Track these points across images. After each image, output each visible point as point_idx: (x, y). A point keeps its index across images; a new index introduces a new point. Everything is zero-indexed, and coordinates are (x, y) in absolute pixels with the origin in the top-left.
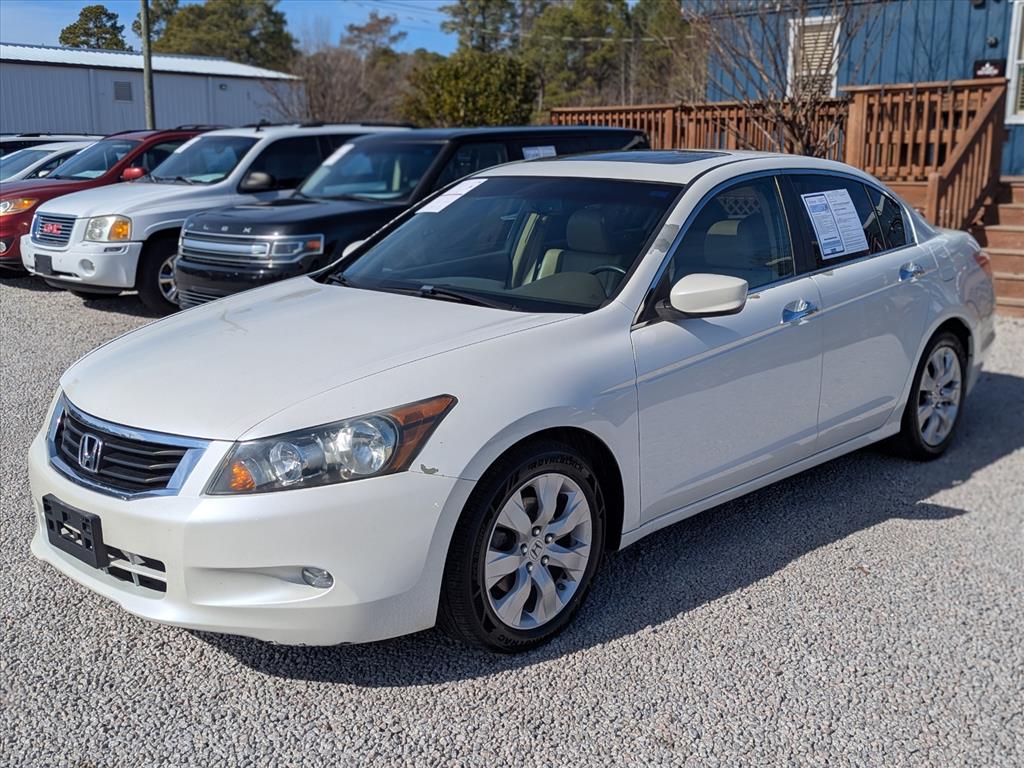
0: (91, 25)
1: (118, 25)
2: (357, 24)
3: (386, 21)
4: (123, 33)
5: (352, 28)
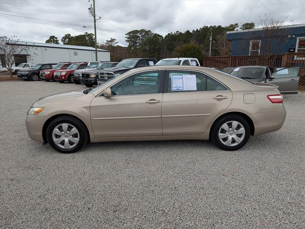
0: (52, 40)
3: (114, 40)
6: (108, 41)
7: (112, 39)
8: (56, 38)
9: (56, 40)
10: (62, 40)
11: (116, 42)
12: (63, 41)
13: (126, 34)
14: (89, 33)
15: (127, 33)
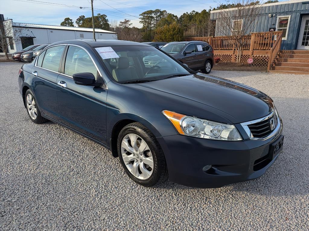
0: (67, 22)
2: (122, 21)
3: (128, 21)
4: (73, 23)
8: (71, 20)
11: (130, 23)
12: (78, 23)
13: (140, 15)
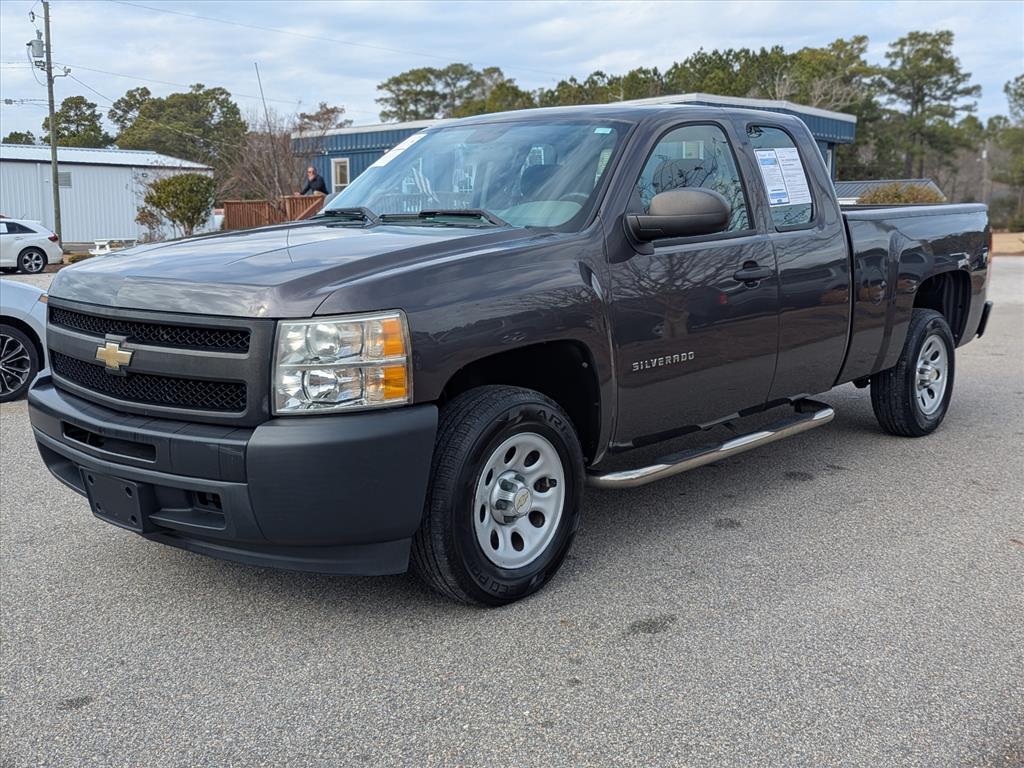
0: (72, 113)
1: (97, 113)
2: (307, 114)
3: (334, 111)
5: (303, 116)
6: (307, 117)
7: (323, 106)
8: (92, 106)
9: (88, 112)
10: (112, 114)
11: (341, 118)
12: (118, 120)
13: (380, 88)
14: (208, 87)
15: (385, 81)
